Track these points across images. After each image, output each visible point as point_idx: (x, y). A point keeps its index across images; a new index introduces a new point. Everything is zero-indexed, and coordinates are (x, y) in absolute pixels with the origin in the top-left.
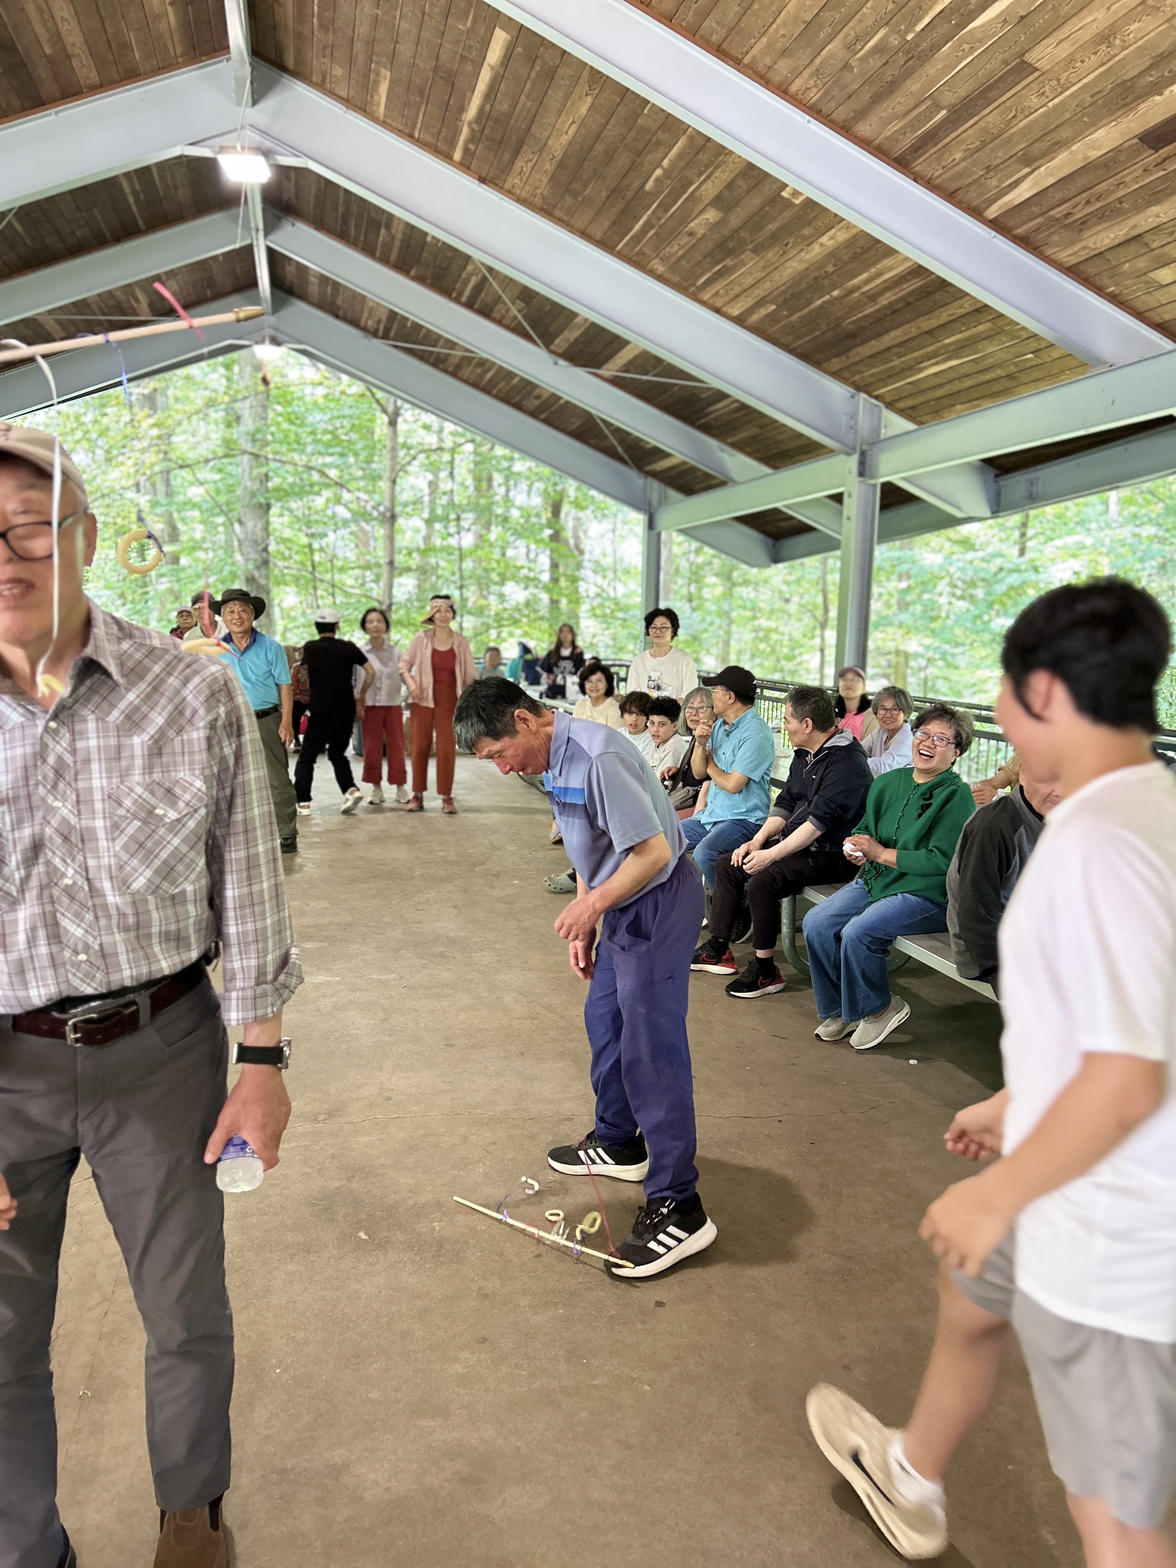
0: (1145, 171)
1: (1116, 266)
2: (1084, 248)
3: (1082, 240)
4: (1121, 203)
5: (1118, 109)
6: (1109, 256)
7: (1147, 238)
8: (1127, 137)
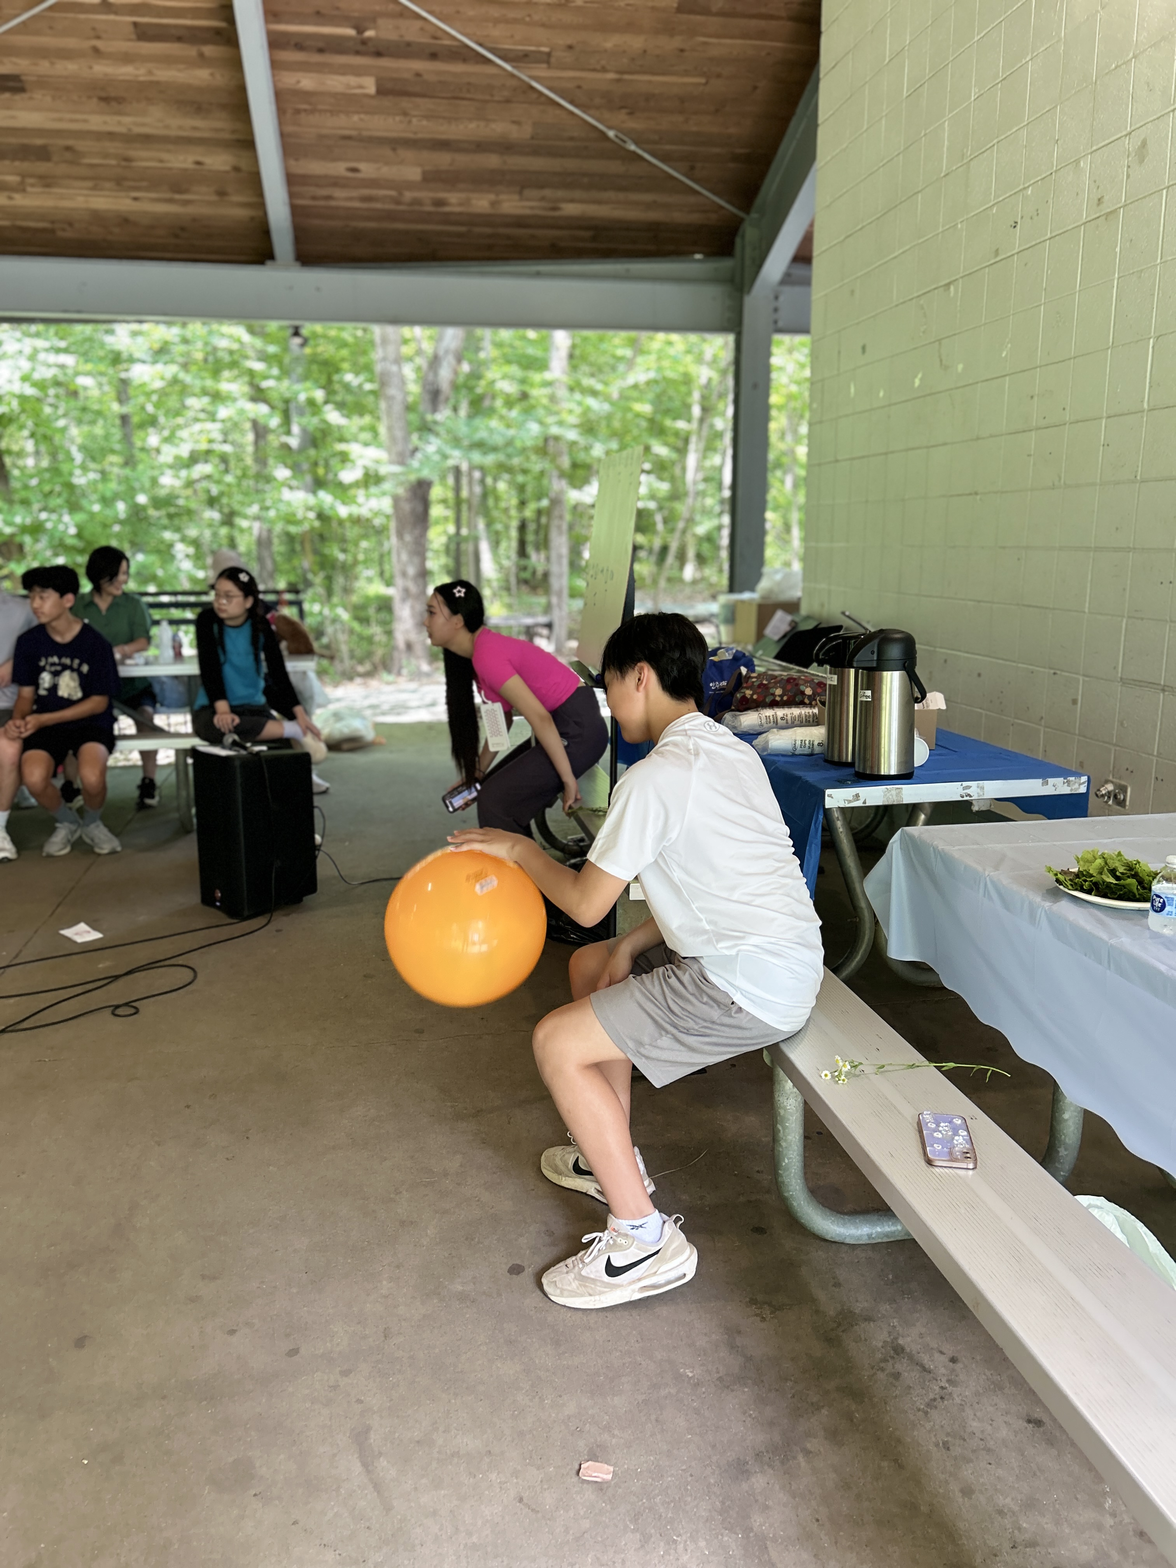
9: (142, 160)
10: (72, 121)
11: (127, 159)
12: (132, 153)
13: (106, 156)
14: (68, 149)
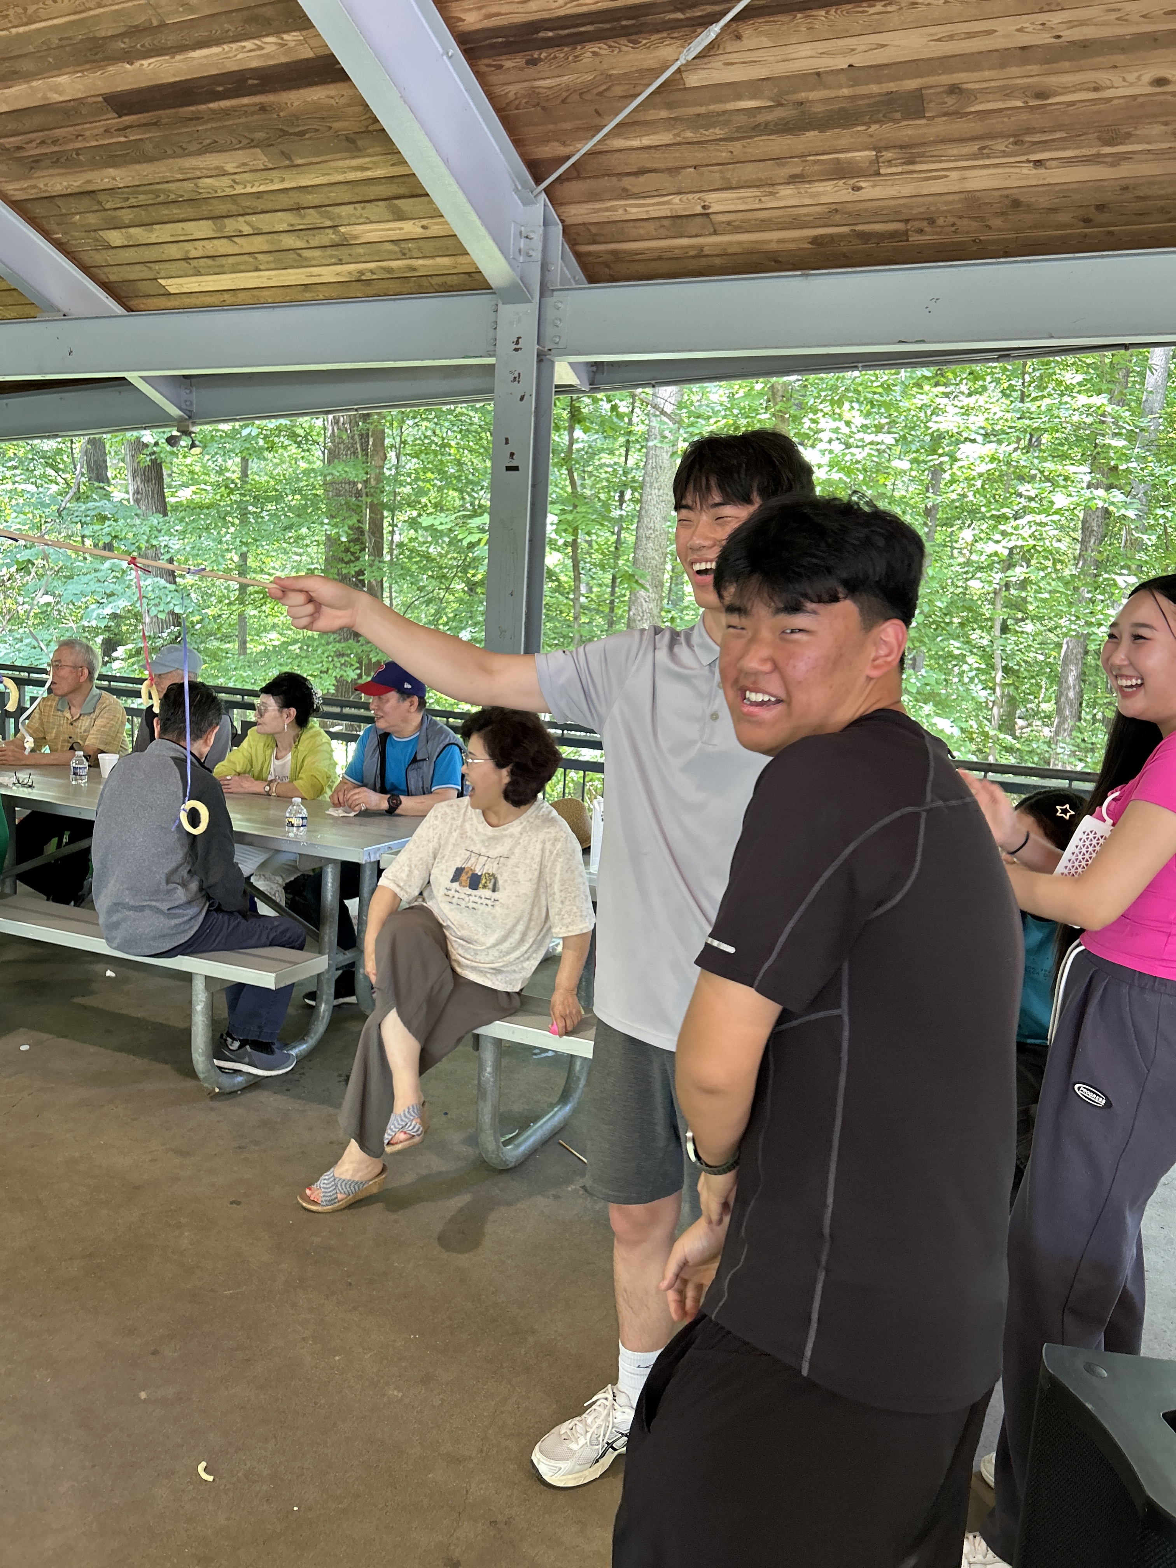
0: (106, 131)
1: (65, 215)
2: (34, 187)
3: (31, 178)
4: (78, 154)
5: (87, 62)
6: (60, 202)
7: (101, 197)
8: (92, 93)
9: (1067, 90)
10: (970, 35)
11: (1041, 95)
12: (1053, 80)
13: (1008, 92)
14: (954, 89)
